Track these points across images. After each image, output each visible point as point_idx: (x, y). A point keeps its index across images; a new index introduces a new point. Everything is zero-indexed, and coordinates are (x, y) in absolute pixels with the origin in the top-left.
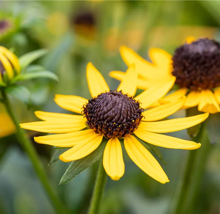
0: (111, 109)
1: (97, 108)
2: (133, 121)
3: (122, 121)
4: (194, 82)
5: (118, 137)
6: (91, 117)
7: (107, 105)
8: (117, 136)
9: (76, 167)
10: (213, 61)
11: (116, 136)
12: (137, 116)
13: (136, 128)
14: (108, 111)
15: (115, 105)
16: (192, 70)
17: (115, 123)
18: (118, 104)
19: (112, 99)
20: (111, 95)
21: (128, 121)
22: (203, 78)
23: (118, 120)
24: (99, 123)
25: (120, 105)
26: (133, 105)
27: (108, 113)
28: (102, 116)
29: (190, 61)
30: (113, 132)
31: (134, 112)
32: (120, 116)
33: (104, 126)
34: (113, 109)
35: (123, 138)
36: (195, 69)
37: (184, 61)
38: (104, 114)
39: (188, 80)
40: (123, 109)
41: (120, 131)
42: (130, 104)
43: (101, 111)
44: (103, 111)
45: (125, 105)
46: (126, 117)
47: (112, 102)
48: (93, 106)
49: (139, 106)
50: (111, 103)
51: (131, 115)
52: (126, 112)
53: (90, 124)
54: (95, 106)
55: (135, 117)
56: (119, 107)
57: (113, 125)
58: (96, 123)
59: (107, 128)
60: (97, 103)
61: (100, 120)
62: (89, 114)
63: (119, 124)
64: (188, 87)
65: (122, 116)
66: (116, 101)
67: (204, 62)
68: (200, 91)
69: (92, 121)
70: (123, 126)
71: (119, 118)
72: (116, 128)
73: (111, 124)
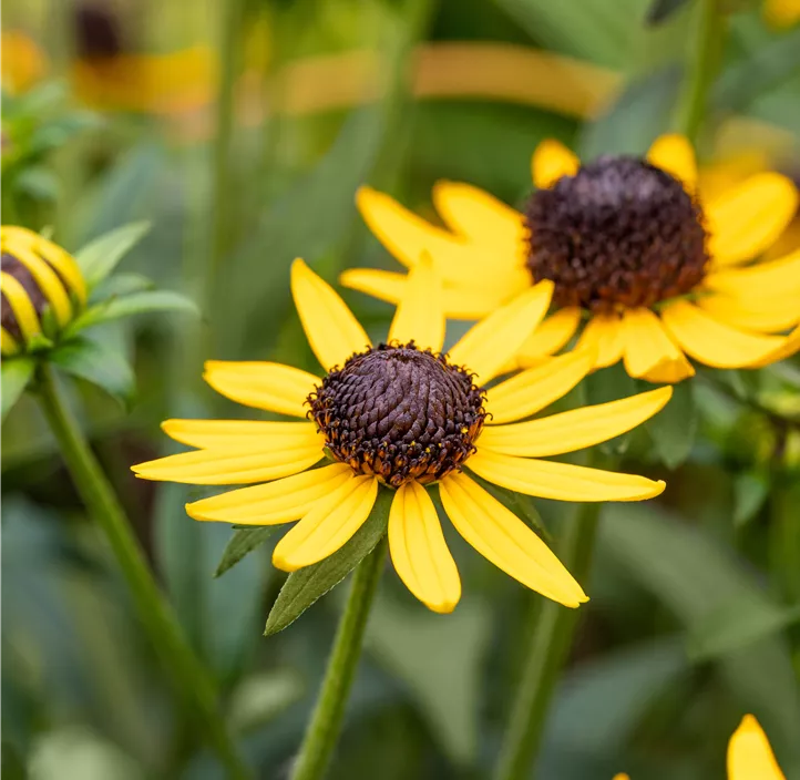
0: (398, 403)
1: (355, 402)
2: (465, 431)
3: (433, 433)
4: (603, 290)
5: (422, 480)
6: (341, 429)
7: (384, 392)
8: (419, 477)
9: (308, 578)
10: (653, 225)
11: (417, 478)
12: (471, 413)
13: (473, 450)
14: (392, 408)
15: (410, 388)
16: (595, 256)
17: (413, 443)
18: (418, 386)
19: (397, 374)
20: (395, 360)
21: (448, 432)
22: (629, 276)
23: (422, 432)
24: (365, 446)
25: (424, 387)
26: (457, 384)
27: (390, 416)
28: (373, 425)
29: (585, 229)
30: (409, 469)
31: (463, 404)
32: (427, 422)
33: (381, 453)
34: (405, 402)
35: (438, 481)
36: (604, 251)
37: (570, 231)
38: (379, 419)
39: (584, 287)
40: (433, 399)
41: (429, 463)
42: (448, 380)
43: (369, 411)
44: (376, 409)
45: (437, 387)
46: (442, 422)
47: (398, 381)
48: (341, 397)
49: (470, 383)
50: (396, 385)
51: (456, 414)
52: (441, 407)
53: (340, 451)
54: (346, 396)
55: (467, 420)
56: (422, 394)
57: (408, 448)
58: (357, 447)
59: (392, 460)
60: (352, 387)
61: (367, 437)
62: (332, 419)
63: (425, 445)
64: (584, 305)
65: (430, 421)
66: (410, 376)
67: (629, 230)
68: (621, 316)
69: (344, 440)
70: (437, 447)
71: (424, 427)
72: (417, 457)
73: (404, 446)
